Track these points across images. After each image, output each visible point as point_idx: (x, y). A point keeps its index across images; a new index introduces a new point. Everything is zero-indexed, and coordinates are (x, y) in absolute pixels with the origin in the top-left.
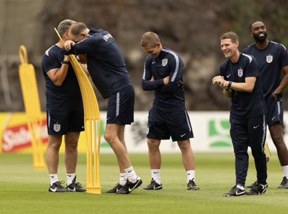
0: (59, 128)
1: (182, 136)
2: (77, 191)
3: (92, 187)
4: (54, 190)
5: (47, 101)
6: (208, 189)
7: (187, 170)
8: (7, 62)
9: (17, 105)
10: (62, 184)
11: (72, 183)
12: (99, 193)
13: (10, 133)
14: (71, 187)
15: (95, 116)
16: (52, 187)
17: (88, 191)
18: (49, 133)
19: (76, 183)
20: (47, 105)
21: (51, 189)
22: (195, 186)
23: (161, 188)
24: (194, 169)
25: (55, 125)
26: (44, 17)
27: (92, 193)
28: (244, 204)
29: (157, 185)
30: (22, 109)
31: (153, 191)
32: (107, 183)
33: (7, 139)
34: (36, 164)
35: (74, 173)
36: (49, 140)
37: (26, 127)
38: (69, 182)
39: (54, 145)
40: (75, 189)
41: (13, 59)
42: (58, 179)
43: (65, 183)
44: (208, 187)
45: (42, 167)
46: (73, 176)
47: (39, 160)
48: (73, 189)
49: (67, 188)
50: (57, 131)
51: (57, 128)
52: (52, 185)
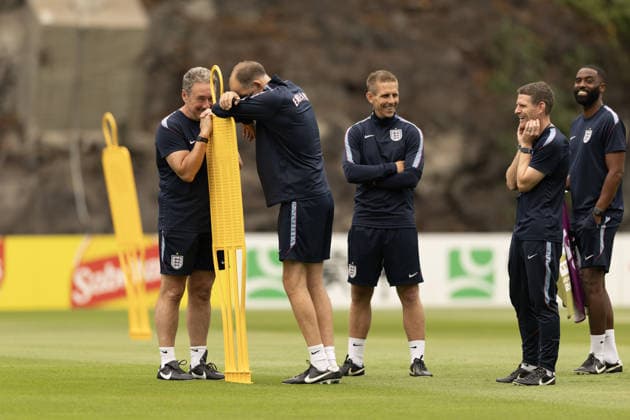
0: (181, 262)
1: (410, 276)
2: (208, 378)
3: (235, 371)
4: (168, 377)
5: (161, 213)
6: (449, 375)
7: (410, 340)
8: (80, 143)
9: (98, 222)
10: (181, 367)
11: (199, 363)
12: (249, 382)
13: (86, 272)
14: (197, 370)
15: (236, 242)
16: (162, 371)
17: (228, 379)
18: (162, 272)
19: (207, 363)
20: (160, 219)
21: (161, 374)
22: (425, 369)
23: (362, 373)
24: (423, 339)
25: (173, 258)
26: (149, 61)
27: (235, 381)
28: (514, 402)
29: (355, 368)
30: (108, 229)
31: (348, 377)
32: (263, 364)
33: (80, 283)
34: (134, 328)
35: (205, 344)
36: (163, 285)
37: (115, 261)
38: (195, 361)
39: (171, 294)
40: (205, 375)
41: (91, 137)
42: (176, 356)
43: (188, 364)
44: (449, 372)
45: (146, 335)
46: (202, 350)
47: (139, 321)
48: (202, 374)
49: (190, 373)
50: (177, 267)
51: (177, 262)
52: (163, 366)
